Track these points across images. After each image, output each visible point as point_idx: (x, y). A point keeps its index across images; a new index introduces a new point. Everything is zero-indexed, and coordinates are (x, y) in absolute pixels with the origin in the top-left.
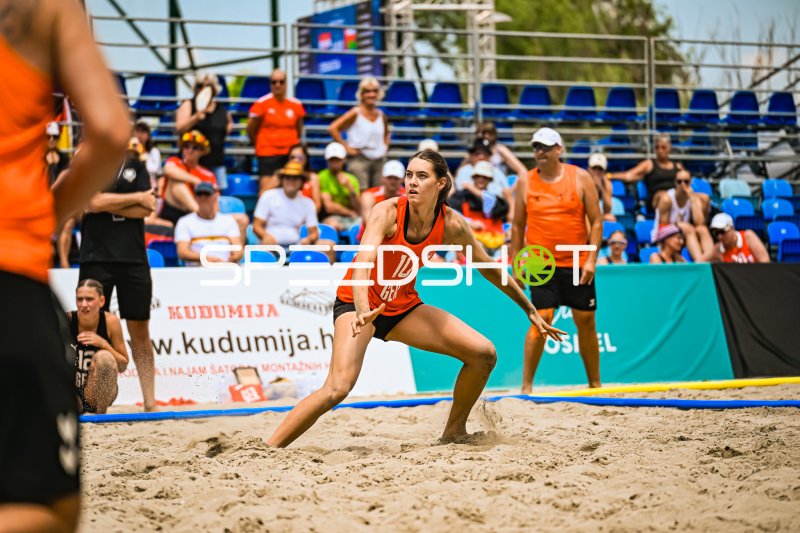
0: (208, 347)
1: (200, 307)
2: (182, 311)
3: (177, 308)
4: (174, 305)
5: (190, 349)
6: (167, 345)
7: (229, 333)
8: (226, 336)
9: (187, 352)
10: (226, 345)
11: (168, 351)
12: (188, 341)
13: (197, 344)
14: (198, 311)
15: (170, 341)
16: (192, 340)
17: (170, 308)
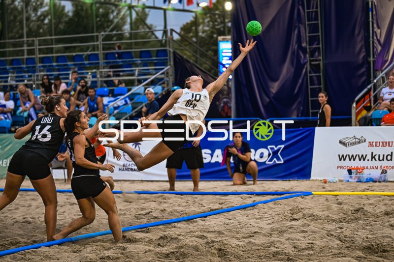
0: (381, 158)
1: (382, 142)
2: (374, 144)
3: (373, 142)
4: (371, 141)
5: (373, 159)
6: (364, 157)
7: (392, 153)
8: (390, 154)
9: (372, 160)
10: (389, 158)
11: (364, 160)
12: (373, 156)
13: (377, 157)
14: (381, 143)
15: (366, 155)
16: (375, 155)
17: (369, 142)
